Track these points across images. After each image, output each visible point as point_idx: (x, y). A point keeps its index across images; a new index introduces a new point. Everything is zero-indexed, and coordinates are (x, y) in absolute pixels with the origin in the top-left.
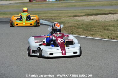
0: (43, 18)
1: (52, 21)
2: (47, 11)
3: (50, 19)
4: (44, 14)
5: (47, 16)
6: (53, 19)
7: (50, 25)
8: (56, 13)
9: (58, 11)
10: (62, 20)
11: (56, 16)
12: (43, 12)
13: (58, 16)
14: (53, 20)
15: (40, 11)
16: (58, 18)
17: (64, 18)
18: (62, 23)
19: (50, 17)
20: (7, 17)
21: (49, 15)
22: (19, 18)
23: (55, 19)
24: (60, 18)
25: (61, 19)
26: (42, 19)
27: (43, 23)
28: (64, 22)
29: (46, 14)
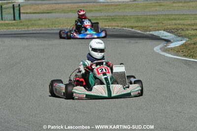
0: (169, 27)
1: (180, 33)
3: (178, 30)
5: (176, 25)
6: (183, 30)
14: (182, 32)
19: (180, 27)
20: (106, 26)
26: (164, 30)
27: (162, 36)
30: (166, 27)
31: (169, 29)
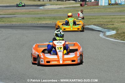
0: (95, 23)
2: (99, 16)
3: (102, 25)
4: (96, 19)
5: (99, 22)
6: (105, 25)
7: (102, 31)
8: (109, 18)
9: (111, 16)
10: (115, 26)
11: (109, 22)
12: (95, 17)
13: (111, 21)
14: (105, 26)
15: (92, 16)
16: (110, 23)
17: (117, 24)
18: (115, 29)
19: (102, 23)
21: (101, 20)
22: (65, 23)
23: (107, 25)
24: (112, 23)
25: (113, 25)
26: (94, 25)
27: (94, 28)
28: (117, 28)
29: (98, 19)
30: (94, 23)
31: (96, 24)
